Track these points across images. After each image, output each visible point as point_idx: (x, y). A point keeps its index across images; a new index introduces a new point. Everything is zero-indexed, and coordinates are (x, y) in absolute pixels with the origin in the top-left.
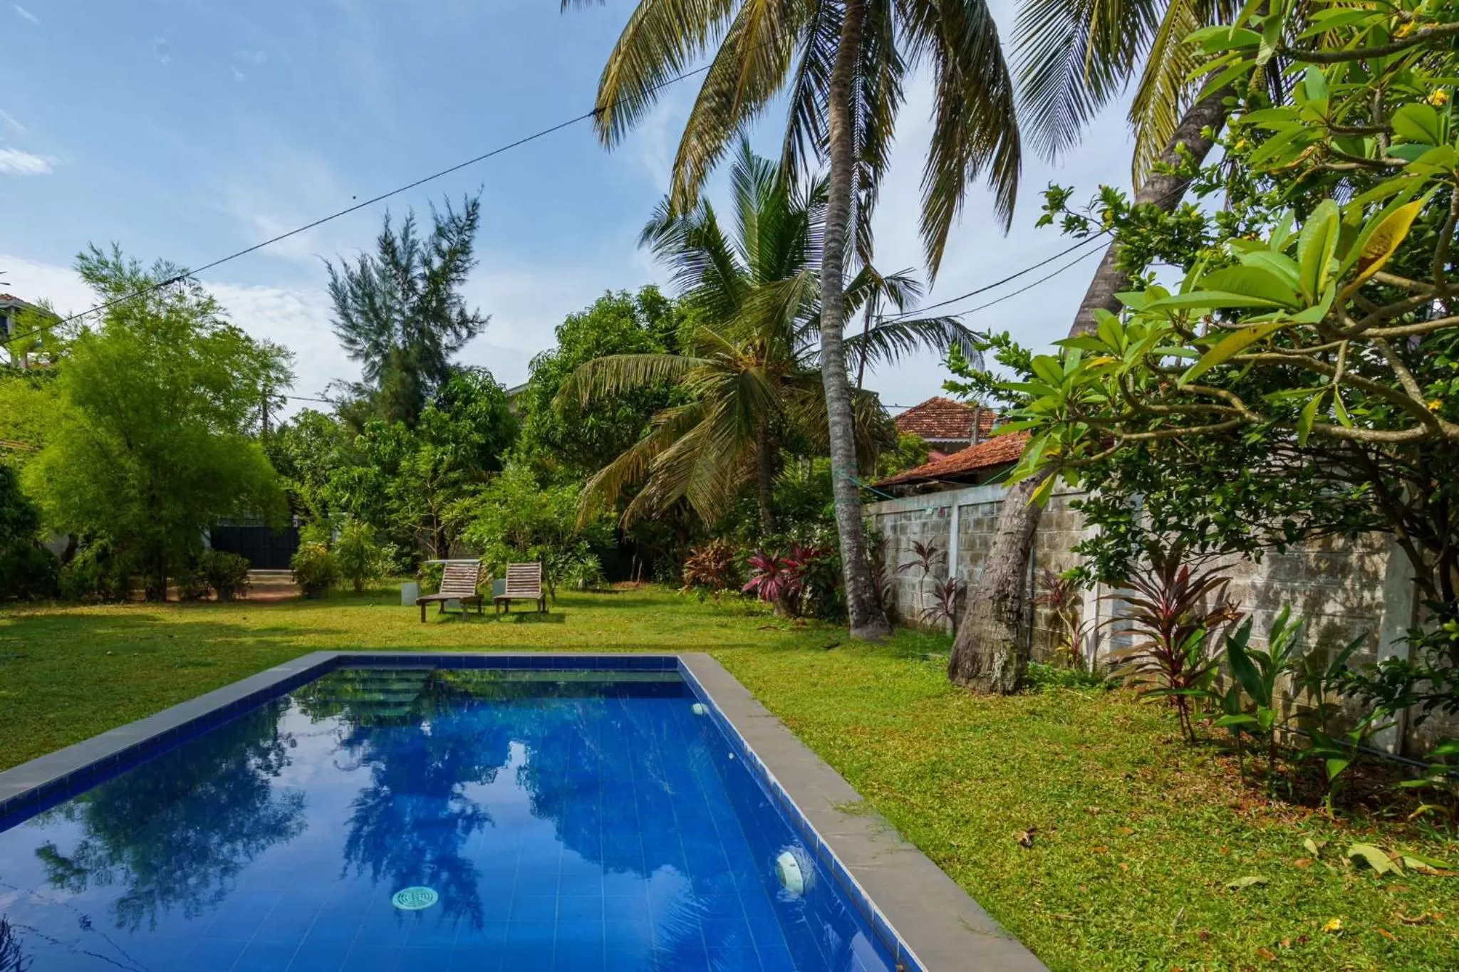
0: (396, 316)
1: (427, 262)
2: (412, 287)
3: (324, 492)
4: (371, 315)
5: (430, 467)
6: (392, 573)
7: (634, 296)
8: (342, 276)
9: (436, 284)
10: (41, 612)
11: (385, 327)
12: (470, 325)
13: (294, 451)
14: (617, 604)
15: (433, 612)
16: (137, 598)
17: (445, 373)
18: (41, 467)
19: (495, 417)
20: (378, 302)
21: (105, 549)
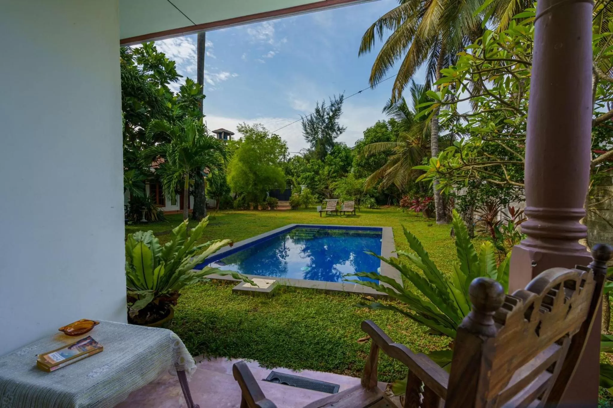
0: (320, 130)
1: (328, 114)
2: (324, 122)
3: (299, 179)
4: (313, 130)
5: (328, 172)
6: (317, 202)
7: (387, 121)
8: (305, 119)
9: (331, 120)
10: (230, 212)
11: (317, 133)
12: (341, 130)
13: (292, 167)
14: (380, 213)
15: (324, 214)
16: (251, 209)
17: (332, 145)
18: (231, 177)
19: (347, 157)
20: (315, 126)
21: (244, 196)
